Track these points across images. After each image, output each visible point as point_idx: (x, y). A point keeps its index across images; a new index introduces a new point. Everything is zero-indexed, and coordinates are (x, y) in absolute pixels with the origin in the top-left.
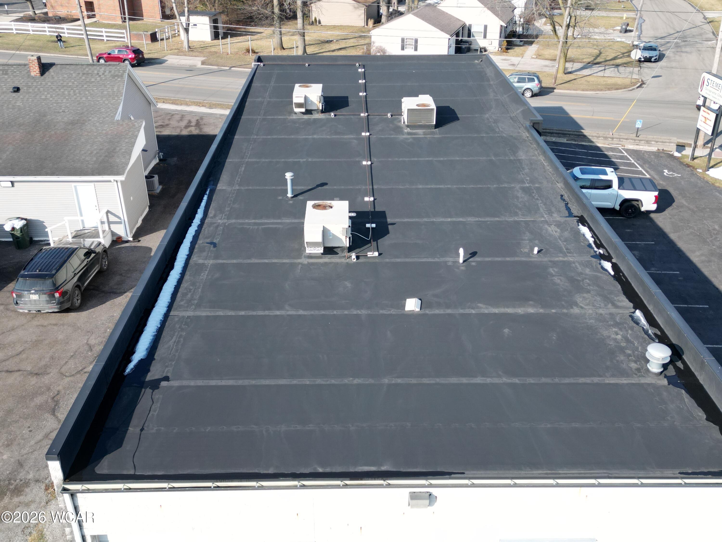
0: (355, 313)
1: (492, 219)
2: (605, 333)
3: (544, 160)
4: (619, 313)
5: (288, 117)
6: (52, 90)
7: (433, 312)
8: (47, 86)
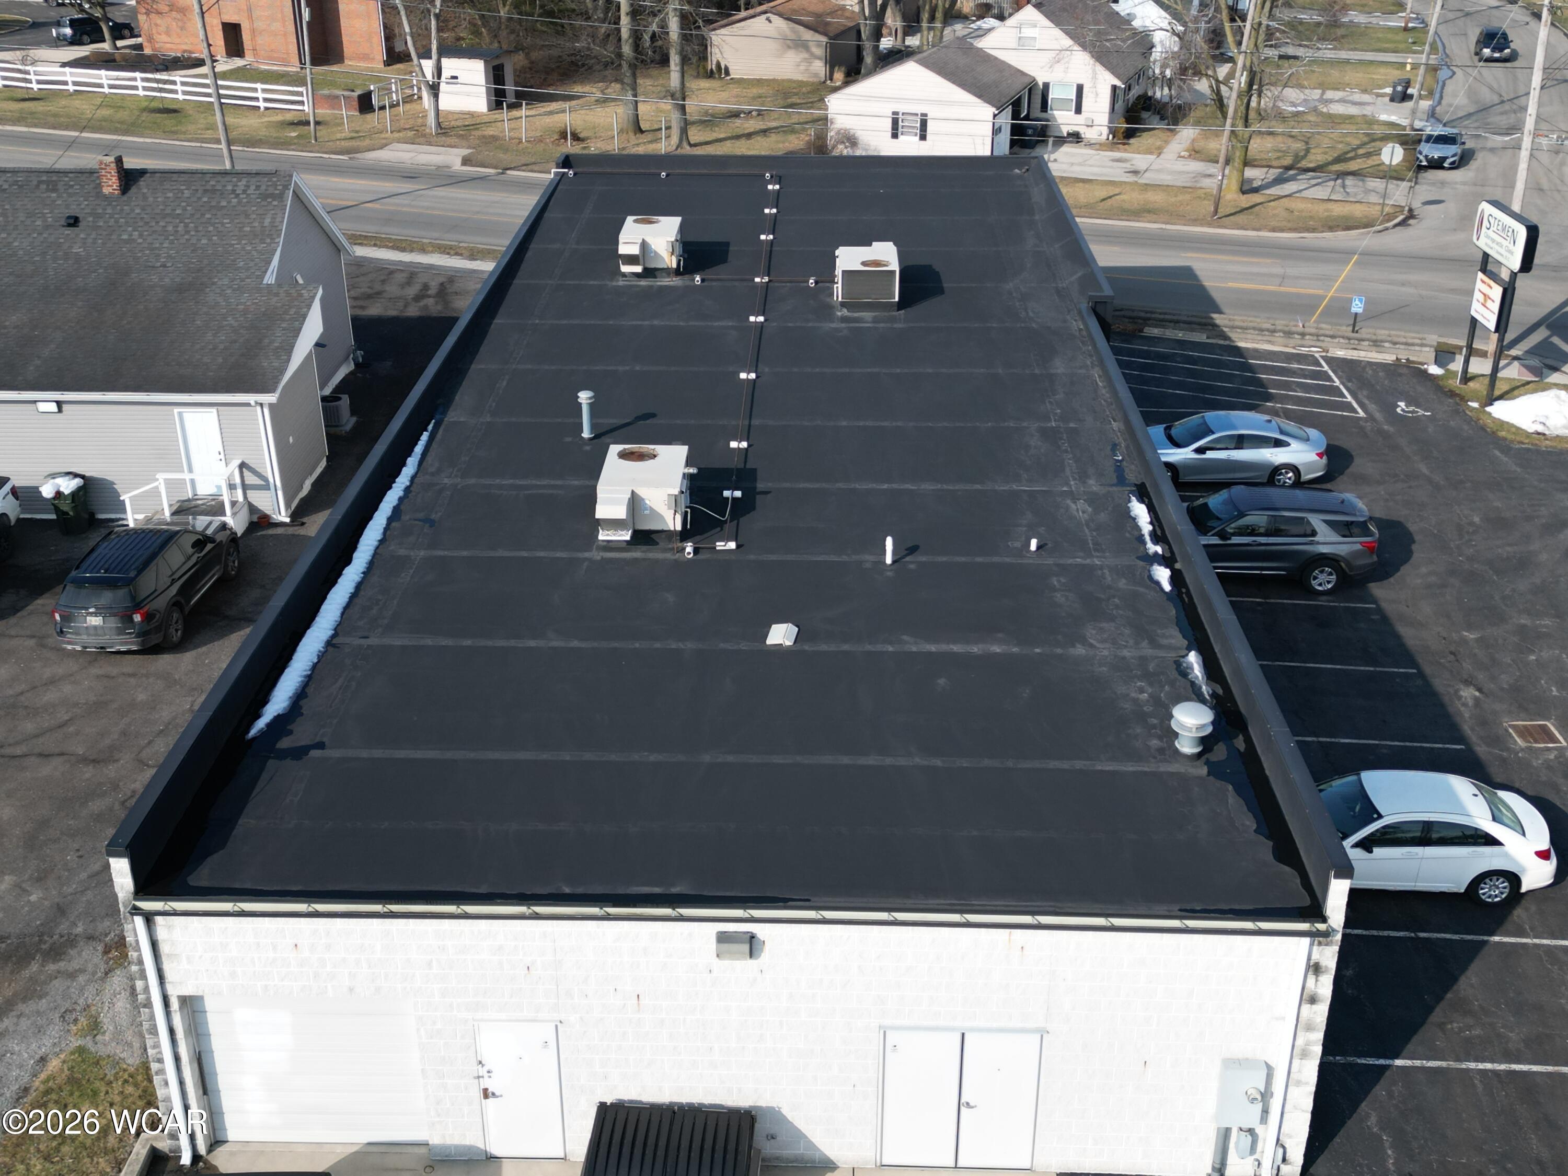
0: (674, 646)
1: (968, 487)
2: (1121, 689)
3: (1100, 376)
4: (1157, 657)
5: (608, 283)
6: (140, 224)
7: (815, 649)
8: (132, 215)
